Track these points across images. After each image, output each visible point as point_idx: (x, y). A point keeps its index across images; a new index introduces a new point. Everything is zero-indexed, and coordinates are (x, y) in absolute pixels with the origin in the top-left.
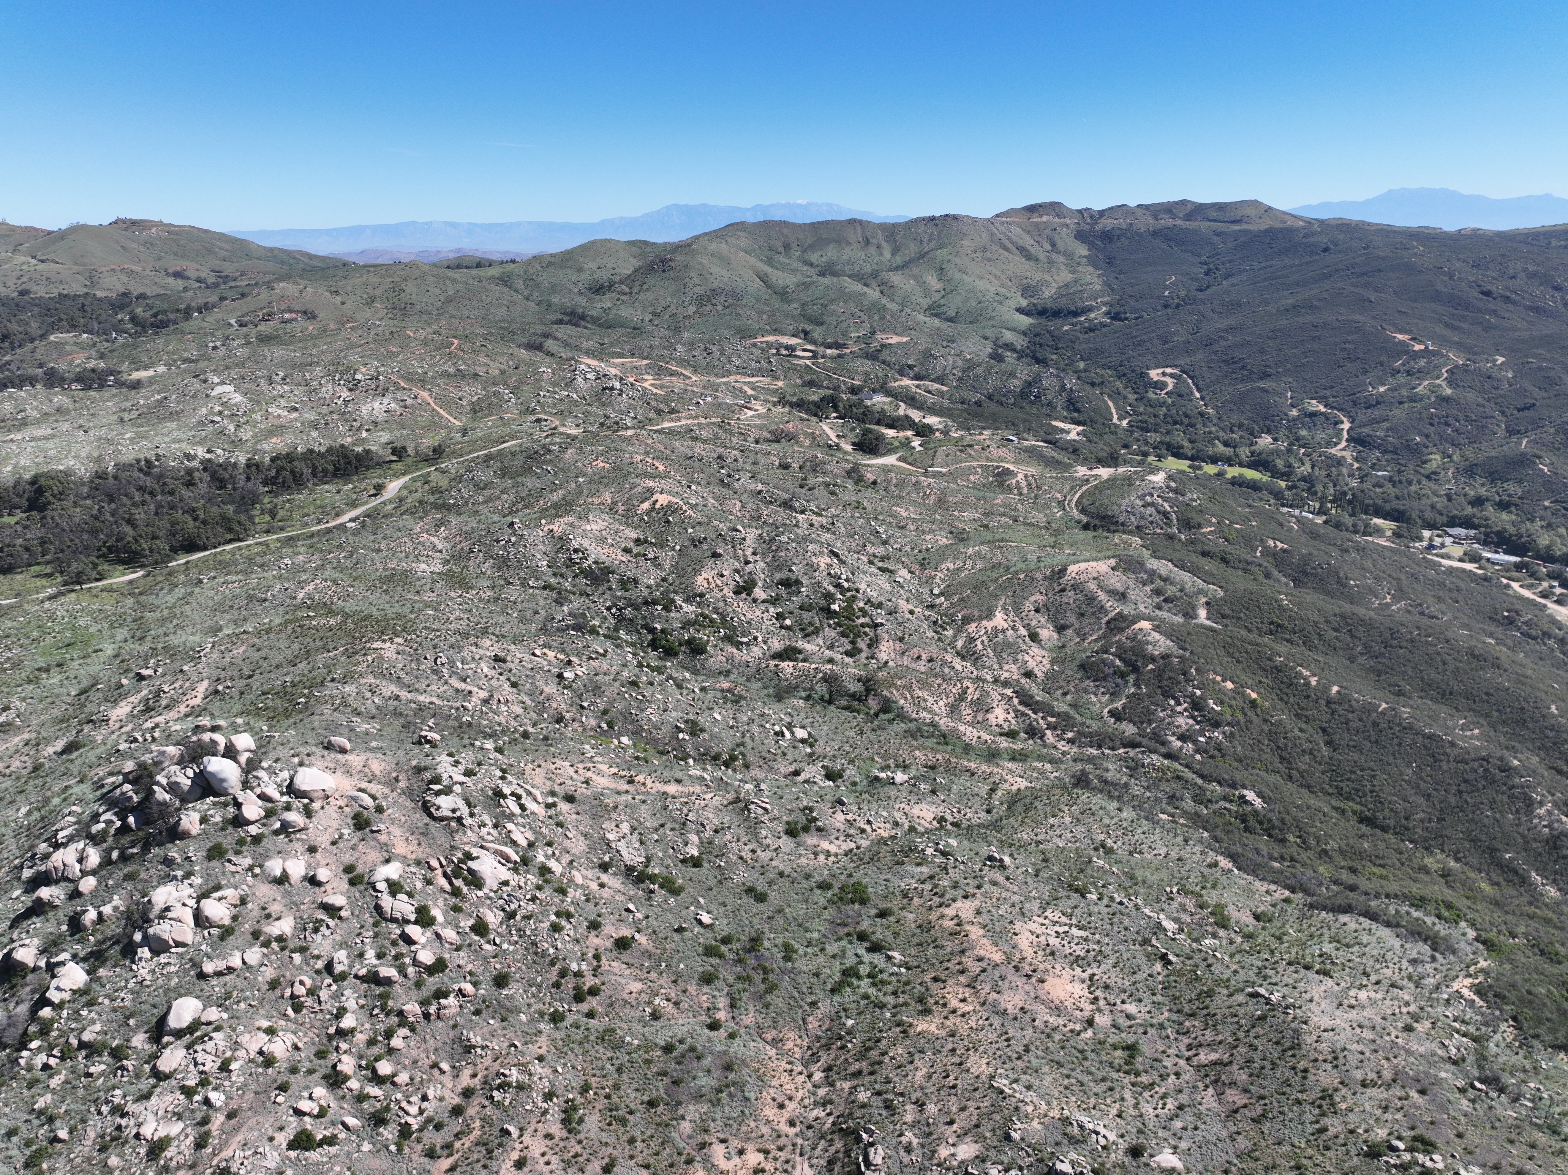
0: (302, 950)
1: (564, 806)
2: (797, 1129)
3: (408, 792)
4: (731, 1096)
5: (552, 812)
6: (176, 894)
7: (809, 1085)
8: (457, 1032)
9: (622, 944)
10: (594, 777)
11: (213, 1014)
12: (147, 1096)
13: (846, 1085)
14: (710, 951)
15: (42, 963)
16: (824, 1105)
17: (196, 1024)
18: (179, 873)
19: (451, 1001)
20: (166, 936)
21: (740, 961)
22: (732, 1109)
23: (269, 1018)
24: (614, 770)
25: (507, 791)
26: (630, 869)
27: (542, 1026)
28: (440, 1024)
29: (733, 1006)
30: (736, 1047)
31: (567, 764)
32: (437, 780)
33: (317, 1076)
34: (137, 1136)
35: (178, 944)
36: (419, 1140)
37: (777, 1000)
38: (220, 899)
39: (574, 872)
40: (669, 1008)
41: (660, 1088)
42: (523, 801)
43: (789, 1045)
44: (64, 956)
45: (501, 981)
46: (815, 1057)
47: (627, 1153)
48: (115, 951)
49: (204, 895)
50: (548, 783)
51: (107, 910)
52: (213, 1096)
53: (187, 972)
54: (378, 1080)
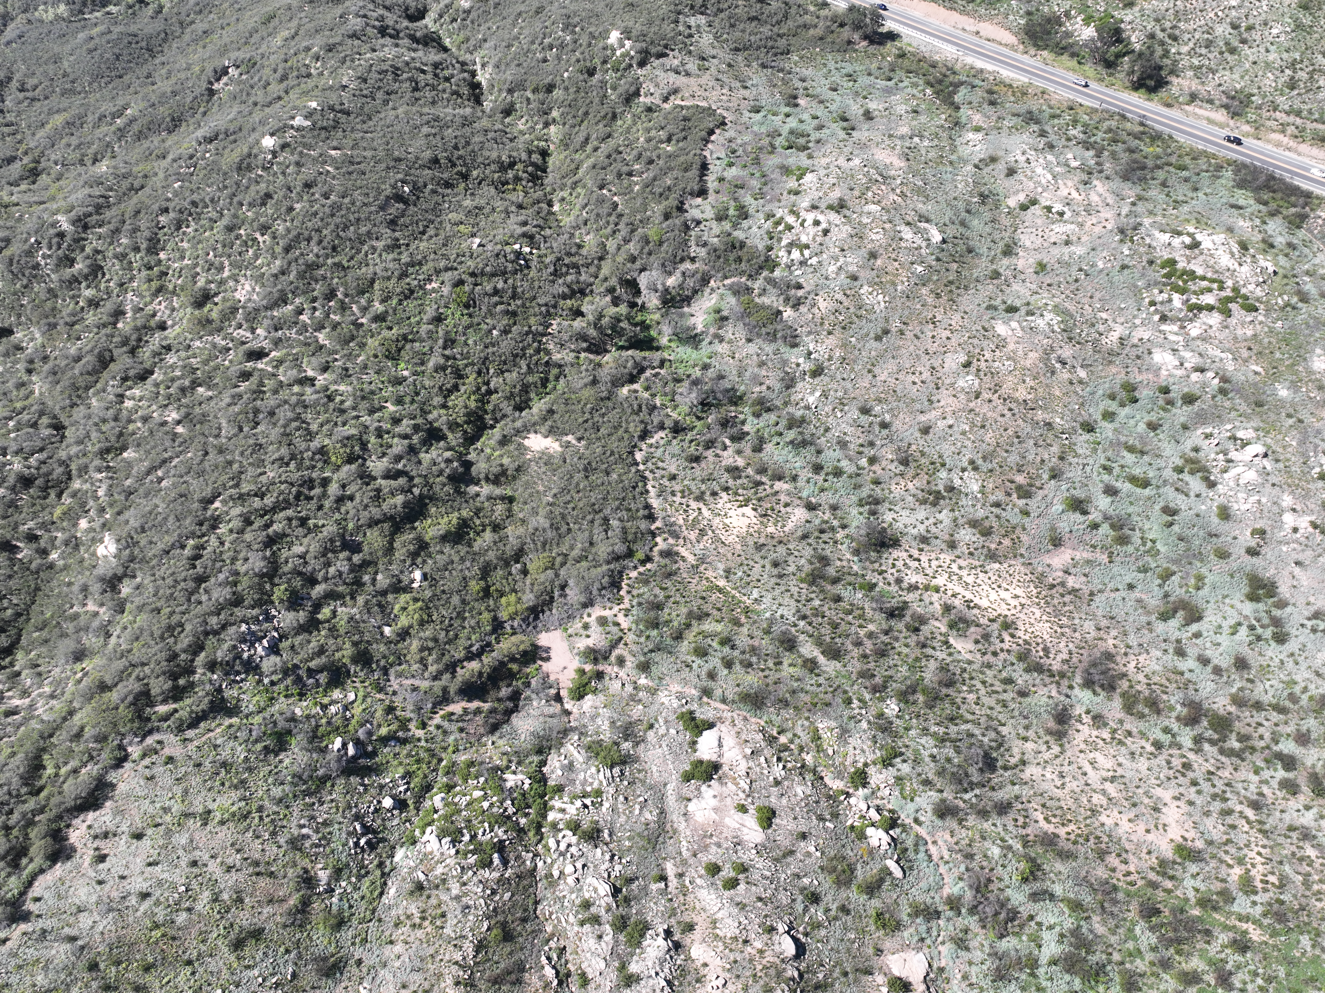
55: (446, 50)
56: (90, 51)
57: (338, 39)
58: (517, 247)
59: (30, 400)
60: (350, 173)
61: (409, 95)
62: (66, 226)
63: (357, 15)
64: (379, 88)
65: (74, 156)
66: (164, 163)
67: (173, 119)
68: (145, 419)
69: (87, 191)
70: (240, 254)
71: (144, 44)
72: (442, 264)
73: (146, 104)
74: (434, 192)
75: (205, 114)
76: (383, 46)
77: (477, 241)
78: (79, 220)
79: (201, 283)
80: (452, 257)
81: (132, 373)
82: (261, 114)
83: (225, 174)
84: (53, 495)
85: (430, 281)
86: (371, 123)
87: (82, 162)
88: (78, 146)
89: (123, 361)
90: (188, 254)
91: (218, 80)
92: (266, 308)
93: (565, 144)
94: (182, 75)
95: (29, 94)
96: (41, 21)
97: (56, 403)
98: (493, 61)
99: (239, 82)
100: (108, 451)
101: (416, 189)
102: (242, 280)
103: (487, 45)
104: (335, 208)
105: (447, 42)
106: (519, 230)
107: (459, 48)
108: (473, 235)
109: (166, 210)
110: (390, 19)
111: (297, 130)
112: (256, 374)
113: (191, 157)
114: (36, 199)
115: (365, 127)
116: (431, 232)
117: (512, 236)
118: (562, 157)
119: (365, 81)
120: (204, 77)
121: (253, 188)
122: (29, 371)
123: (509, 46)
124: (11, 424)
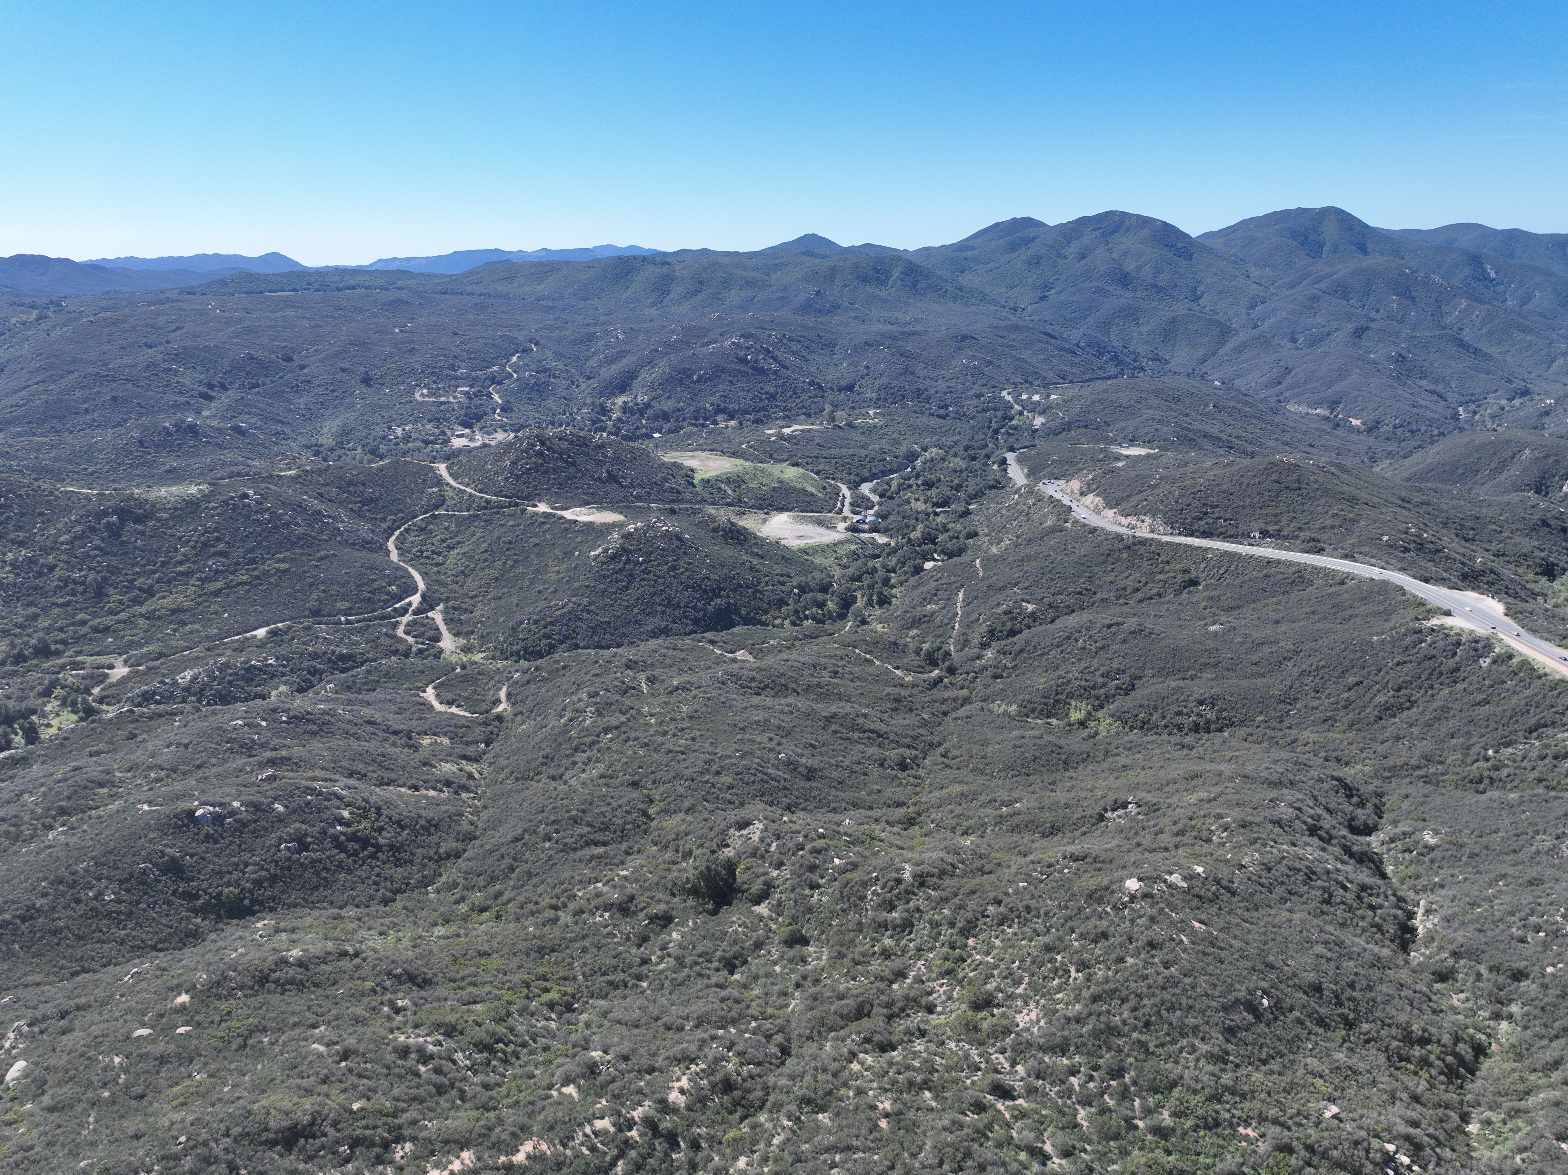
55: (1384, 876)
56: (1016, 746)
57: (1257, 820)
58: (1391, 1148)
59: (781, 1012)
60: (1206, 954)
61: (1315, 904)
62: (907, 876)
63: (1290, 805)
64: (1282, 883)
65: (950, 821)
66: (1022, 861)
67: (1052, 827)
68: (860, 1092)
69: (942, 854)
70: (1044, 978)
71: (1064, 757)
72: (1273, 1112)
73: (1037, 805)
74: (1299, 1021)
75: (1084, 833)
76: (1307, 844)
77: (1334, 1109)
78: (921, 876)
79: (991, 986)
80: (1290, 1112)
81: (877, 1038)
82: (1140, 856)
83: (1073, 895)
84: (737, 1115)
85: (1247, 1125)
86: (1255, 914)
87: (953, 830)
88: (958, 816)
89: (875, 1023)
90: (995, 952)
91: (1114, 810)
92: (1040, 1048)
93: (1518, 1052)
94: (1083, 794)
95: (946, 761)
96: (991, 712)
97: (798, 1028)
98: (1444, 912)
99: (1133, 820)
100: (809, 1101)
101: (1277, 1006)
102: (1032, 1006)
103: (1443, 892)
104: (1171, 983)
105: (1389, 869)
106: (1402, 1128)
107: (1402, 881)
108: (1332, 1100)
109: (999, 903)
110: (1328, 822)
111: (1170, 886)
112: (991, 1112)
113: (1050, 866)
114: (899, 843)
115: (1247, 915)
116: (1275, 1066)
117: (1388, 1130)
118: (1507, 1066)
119: (1269, 870)
120: (1102, 803)
121: (1093, 921)
122: (798, 986)
123: (1473, 905)
124: (753, 1024)
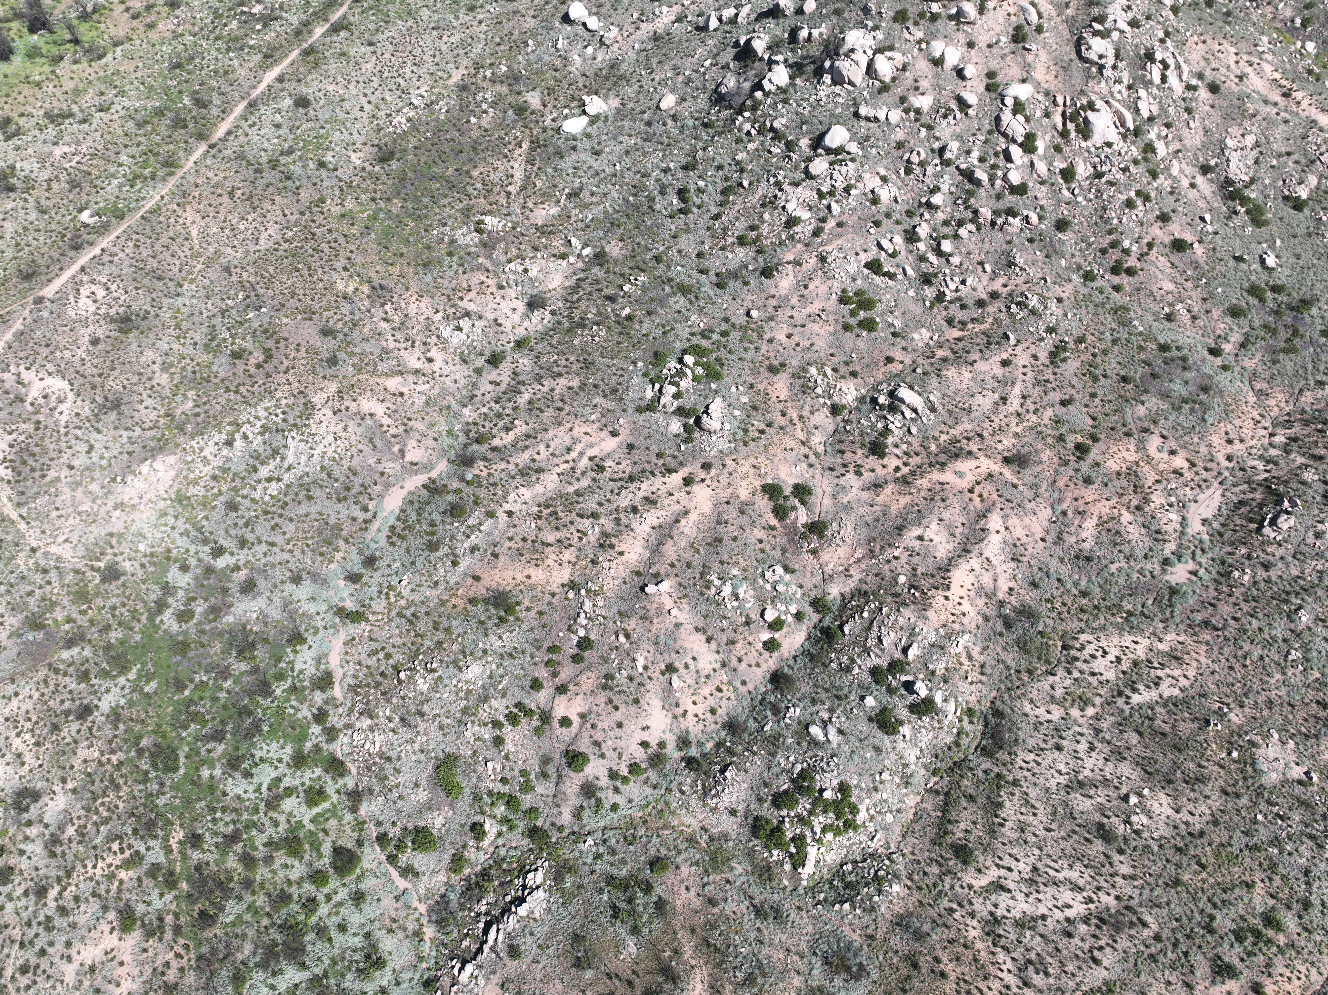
0: (930, 128)
1: (1203, 94)
2: (1231, 465)
3: (1071, 22)
4: (1192, 410)
5: (1189, 95)
6: (862, 41)
7: (1266, 441)
8: (1009, 247)
9: (1179, 245)
10: (1252, 75)
11: (853, 147)
12: (796, 184)
13: (1300, 460)
14: (1254, 291)
15: (766, 57)
16: (1268, 462)
17: (840, 150)
18: (870, 24)
19: (1016, 222)
20: (844, 72)
21: (1277, 313)
22: (1185, 418)
23: (888, 169)
24: (1277, 76)
25: (1158, 56)
26: (1229, 182)
27: (1074, 277)
28: (1000, 235)
29: (1243, 345)
30: (1223, 379)
31: (1233, 50)
32: (1101, 19)
33: (901, 227)
34: (784, 208)
35: (851, 83)
36: (946, 308)
37: (1288, 363)
38: (890, 58)
39: (1175, 162)
40: (1185, 317)
41: (1138, 372)
42: (1168, 73)
43: (1272, 402)
44: (779, 58)
45: (1062, 225)
46: (1288, 424)
47: (1085, 401)
48: (810, 69)
49: (879, 51)
50: (1203, 63)
51: (815, 33)
52: (834, 206)
53: (848, 107)
54: (939, 252)
